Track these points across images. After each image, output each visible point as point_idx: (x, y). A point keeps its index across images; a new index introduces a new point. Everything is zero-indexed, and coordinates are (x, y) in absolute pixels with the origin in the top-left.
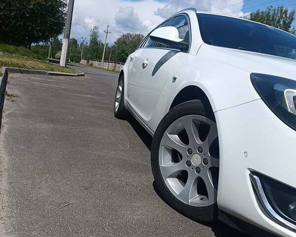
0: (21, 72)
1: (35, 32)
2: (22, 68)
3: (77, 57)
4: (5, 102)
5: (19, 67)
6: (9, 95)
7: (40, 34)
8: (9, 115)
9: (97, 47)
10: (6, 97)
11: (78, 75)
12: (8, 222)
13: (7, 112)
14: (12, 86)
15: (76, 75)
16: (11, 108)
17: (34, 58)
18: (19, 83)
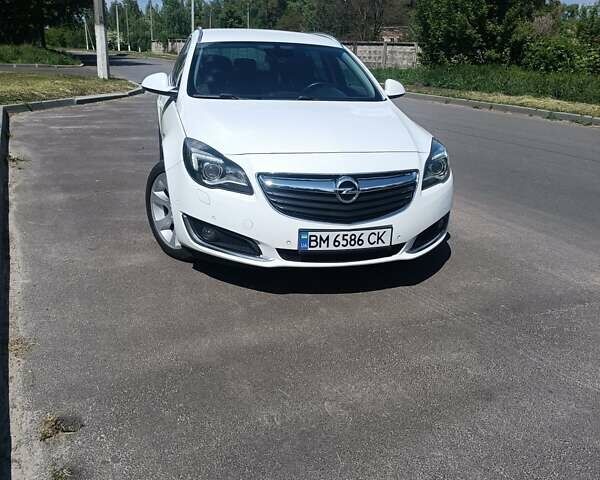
0: (30, 108)
1: (45, 12)
2: (29, 100)
3: (143, 38)
4: (11, 170)
5: (24, 99)
6: (13, 160)
7: (56, 14)
8: (17, 190)
9: (178, 10)
10: (11, 164)
11: (130, 94)
12: (24, 274)
13: (14, 186)
14: (17, 142)
15: (127, 93)
16: (19, 178)
17: (54, 63)
18: (28, 133)
